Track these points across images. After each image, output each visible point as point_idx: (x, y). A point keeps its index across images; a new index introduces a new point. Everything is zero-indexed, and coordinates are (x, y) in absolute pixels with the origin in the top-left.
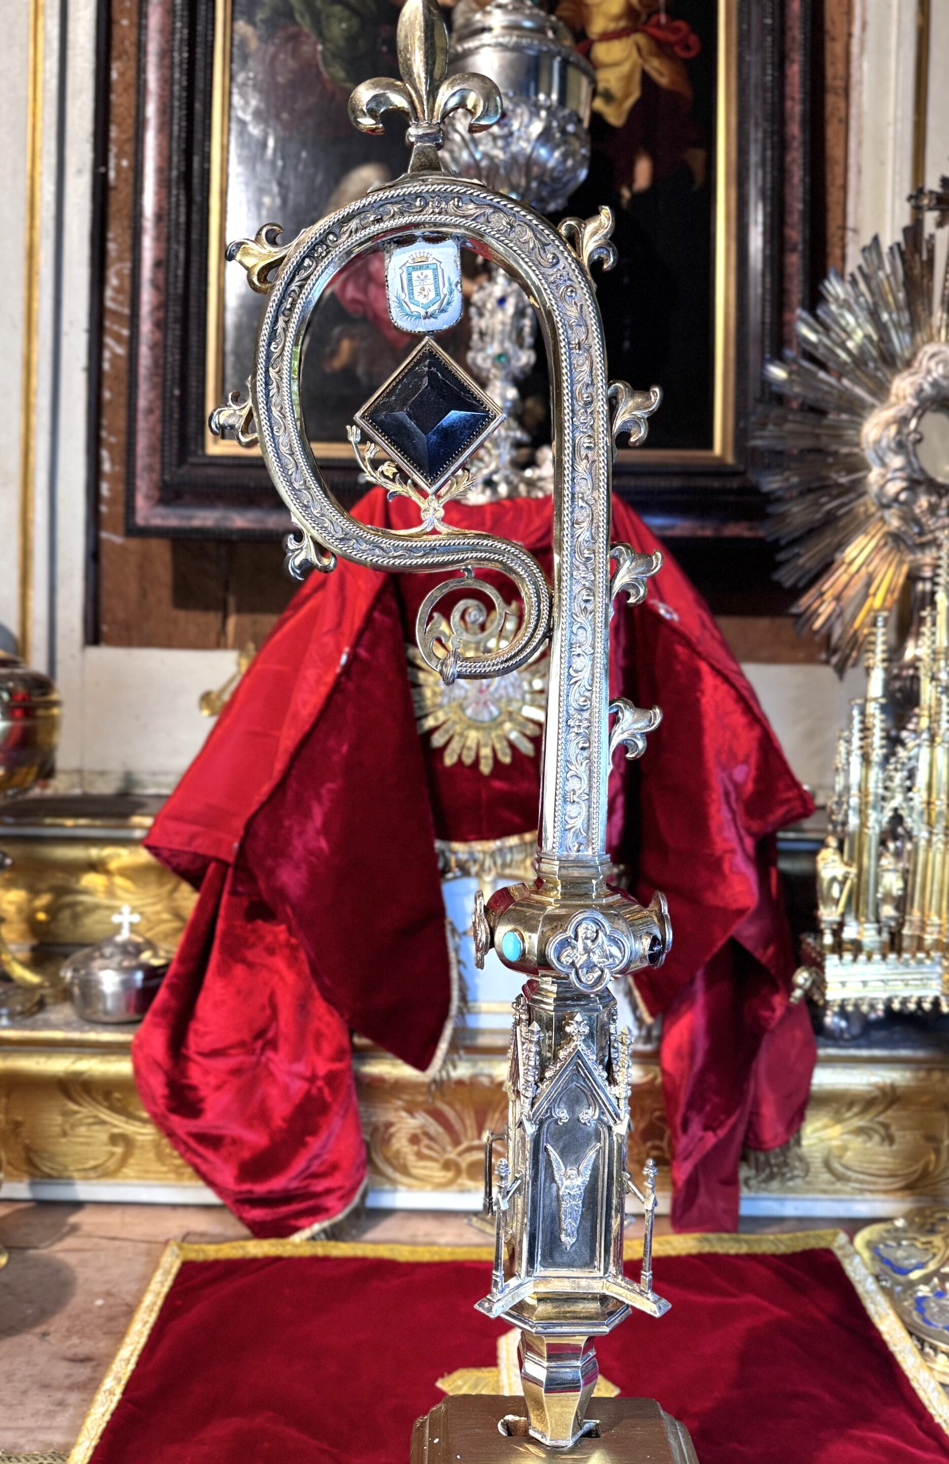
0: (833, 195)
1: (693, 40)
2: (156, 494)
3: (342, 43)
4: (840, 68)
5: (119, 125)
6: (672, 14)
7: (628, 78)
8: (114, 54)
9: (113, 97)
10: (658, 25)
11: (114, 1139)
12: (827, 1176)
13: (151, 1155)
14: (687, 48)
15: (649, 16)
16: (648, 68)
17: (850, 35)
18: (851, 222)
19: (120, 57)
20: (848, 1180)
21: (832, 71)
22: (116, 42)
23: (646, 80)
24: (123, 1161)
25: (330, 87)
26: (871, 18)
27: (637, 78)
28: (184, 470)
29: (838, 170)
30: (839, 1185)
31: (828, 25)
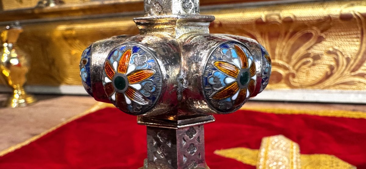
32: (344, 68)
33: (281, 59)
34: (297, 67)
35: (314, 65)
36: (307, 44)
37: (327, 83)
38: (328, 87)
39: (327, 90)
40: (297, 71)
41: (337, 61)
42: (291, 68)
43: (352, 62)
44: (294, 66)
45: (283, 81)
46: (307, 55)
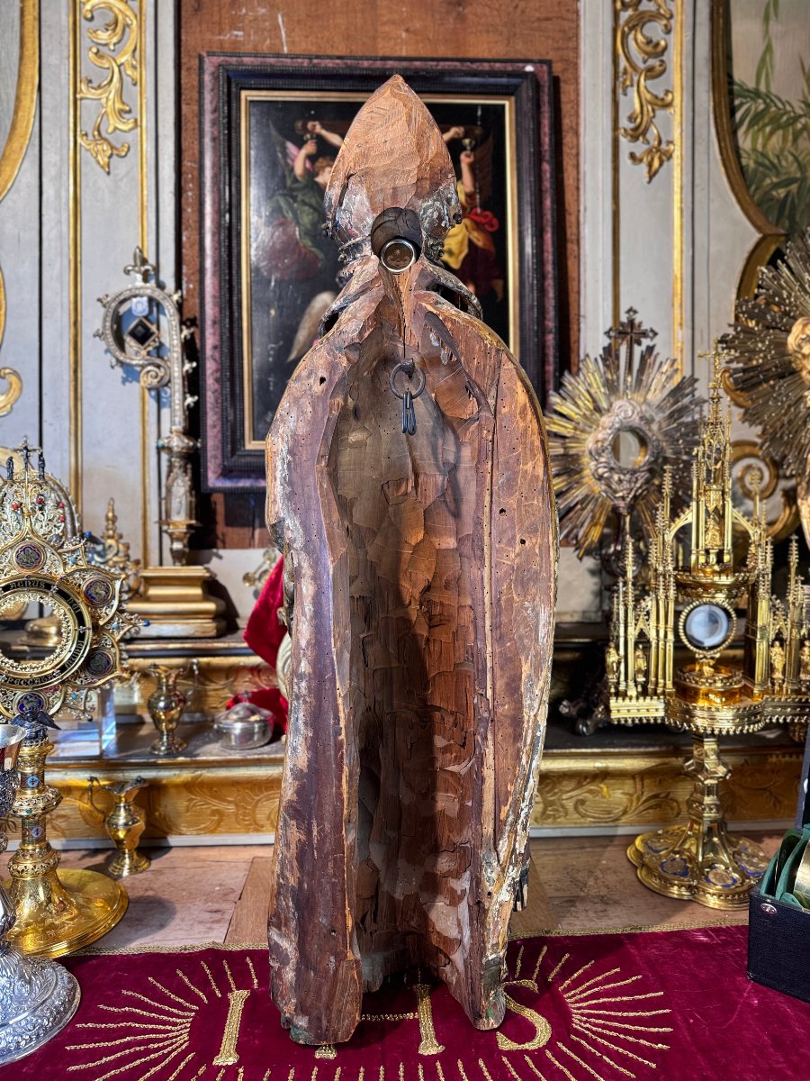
0: (572, 297)
1: (495, 221)
2: (220, 471)
3: (309, 226)
4: (575, 230)
5: (188, 265)
6: (484, 207)
7: (461, 243)
8: (183, 227)
9: (184, 251)
10: (476, 214)
11: (215, 812)
12: (577, 816)
13: (233, 820)
14: (492, 226)
15: (472, 209)
16: (471, 237)
17: (579, 211)
18: (582, 313)
19: (187, 229)
20: (588, 816)
21: (570, 232)
22: (184, 221)
23: (471, 243)
24: (219, 823)
25: (303, 250)
26: (588, 205)
27: (466, 242)
28: (235, 458)
29: (575, 284)
30: (582, 820)
31: (567, 206)
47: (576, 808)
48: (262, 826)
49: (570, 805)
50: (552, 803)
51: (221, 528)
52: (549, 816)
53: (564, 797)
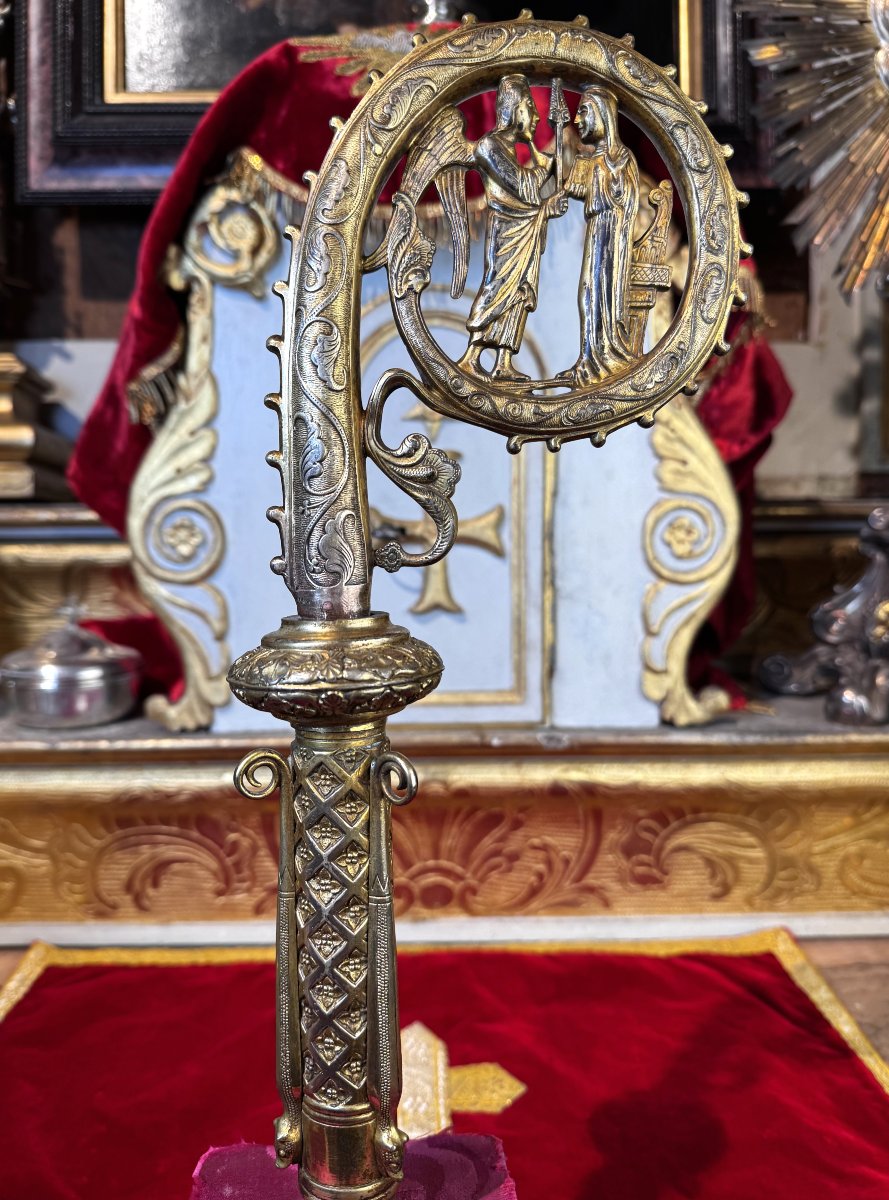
12: (840, 890)
13: (48, 890)
20: (866, 893)
24: (15, 898)
32: (560, 875)
33: (449, 859)
34: (480, 874)
35: (510, 870)
36: (497, 832)
37: (534, 904)
38: (534, 912)
39: (532, 919)
40: (482, 880)
41: (549, 863)
42: (469, 875)
43: (572, 864)
44: (475, 873)
45: (455, 901)
46: (496, 853)
47: (841, 874)
48: (114, 907)
49: (830, 868)
50: (789, 863)
51: (73, 300)
52: (779, 893)
53: (818, 847)
